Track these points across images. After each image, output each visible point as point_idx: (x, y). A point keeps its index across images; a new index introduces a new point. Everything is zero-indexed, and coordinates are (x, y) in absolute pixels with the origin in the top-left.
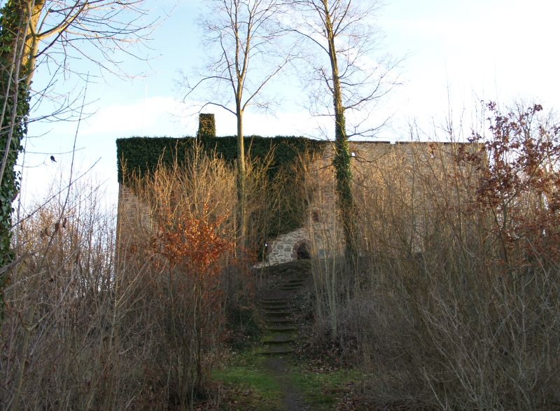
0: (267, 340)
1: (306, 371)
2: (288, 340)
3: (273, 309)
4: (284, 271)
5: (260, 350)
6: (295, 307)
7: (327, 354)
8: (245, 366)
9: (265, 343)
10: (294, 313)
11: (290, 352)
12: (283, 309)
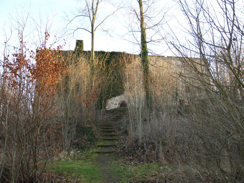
0: (100, 145)
1: (122, 164)
2: (113, 144)
3: (105, 129)
4: (113, 112)
5: (95, 150)
6: (117, 128)
7: (135, 153)
8: (84, 160)
9: (99, 146)
10: (117, 131)
11: (113, 152)
12: (111, 128)
